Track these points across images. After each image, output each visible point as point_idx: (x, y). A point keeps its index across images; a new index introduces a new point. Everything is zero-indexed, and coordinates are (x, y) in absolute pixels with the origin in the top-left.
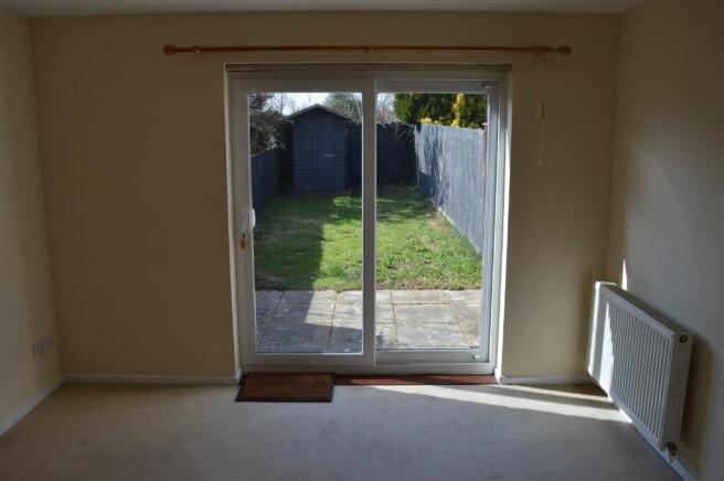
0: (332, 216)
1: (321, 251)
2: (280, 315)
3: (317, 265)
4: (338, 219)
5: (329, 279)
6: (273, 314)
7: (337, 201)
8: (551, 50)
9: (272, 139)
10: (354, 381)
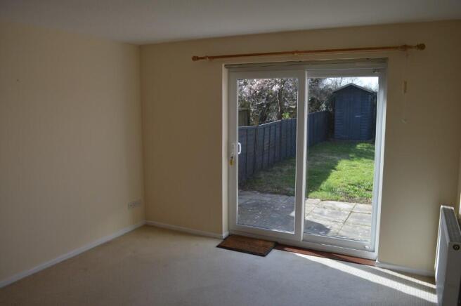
0: (351, 156)
1: (329, 175)
2: (278, 209)
3: (320, 184)
4: (352, 157)
5: (324, 192)
6: (274, 208)
7: (359, 146)
8: (411, 47)
9: (323, 105)
10: (287, 249)
